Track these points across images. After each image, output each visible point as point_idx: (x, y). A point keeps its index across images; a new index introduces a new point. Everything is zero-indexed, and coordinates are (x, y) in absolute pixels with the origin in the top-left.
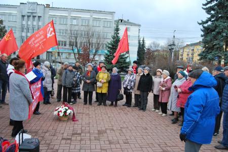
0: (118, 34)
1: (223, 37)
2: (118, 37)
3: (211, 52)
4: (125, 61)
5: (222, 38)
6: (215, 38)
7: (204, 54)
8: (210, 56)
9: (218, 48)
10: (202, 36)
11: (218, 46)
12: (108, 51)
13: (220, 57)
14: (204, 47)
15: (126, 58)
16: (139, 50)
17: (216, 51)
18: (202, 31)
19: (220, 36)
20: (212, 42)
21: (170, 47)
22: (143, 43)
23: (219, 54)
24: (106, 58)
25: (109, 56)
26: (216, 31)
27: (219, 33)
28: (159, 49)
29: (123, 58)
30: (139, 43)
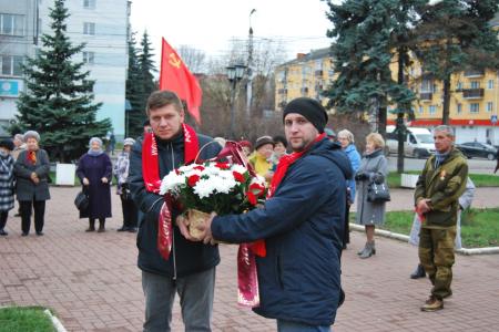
0: (64, 27)
1: (385, 38)
2: (63, 38)
3: (356, 85)
4: (91, 118)
5: (384, 44)
6: (365, 41)
7: (337, 91)
8: (352, 96)
9: (374, 71)
10: (330, 35)
11: (373, 65)
12: (31, 87)
13: (381, 99)
14: (338, 68)
15: (95, 108)
16: (130, 77)
17: (369, 81)
18: (330, 18)
19: (378, 36)
20: (358, 55)
21: (232, 75)
22: (146, 50)
23: (379, 91)
24: (24, 111)
25: (34, 104)
26: (368, 20)
27: (374, 27)
28: (205, 70)
29: (85, 111)
30: (131, 51)
